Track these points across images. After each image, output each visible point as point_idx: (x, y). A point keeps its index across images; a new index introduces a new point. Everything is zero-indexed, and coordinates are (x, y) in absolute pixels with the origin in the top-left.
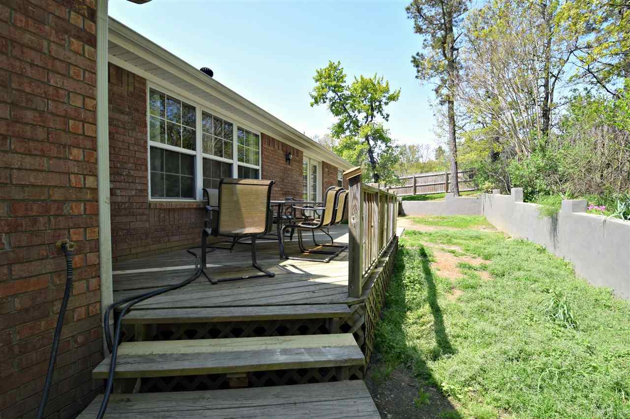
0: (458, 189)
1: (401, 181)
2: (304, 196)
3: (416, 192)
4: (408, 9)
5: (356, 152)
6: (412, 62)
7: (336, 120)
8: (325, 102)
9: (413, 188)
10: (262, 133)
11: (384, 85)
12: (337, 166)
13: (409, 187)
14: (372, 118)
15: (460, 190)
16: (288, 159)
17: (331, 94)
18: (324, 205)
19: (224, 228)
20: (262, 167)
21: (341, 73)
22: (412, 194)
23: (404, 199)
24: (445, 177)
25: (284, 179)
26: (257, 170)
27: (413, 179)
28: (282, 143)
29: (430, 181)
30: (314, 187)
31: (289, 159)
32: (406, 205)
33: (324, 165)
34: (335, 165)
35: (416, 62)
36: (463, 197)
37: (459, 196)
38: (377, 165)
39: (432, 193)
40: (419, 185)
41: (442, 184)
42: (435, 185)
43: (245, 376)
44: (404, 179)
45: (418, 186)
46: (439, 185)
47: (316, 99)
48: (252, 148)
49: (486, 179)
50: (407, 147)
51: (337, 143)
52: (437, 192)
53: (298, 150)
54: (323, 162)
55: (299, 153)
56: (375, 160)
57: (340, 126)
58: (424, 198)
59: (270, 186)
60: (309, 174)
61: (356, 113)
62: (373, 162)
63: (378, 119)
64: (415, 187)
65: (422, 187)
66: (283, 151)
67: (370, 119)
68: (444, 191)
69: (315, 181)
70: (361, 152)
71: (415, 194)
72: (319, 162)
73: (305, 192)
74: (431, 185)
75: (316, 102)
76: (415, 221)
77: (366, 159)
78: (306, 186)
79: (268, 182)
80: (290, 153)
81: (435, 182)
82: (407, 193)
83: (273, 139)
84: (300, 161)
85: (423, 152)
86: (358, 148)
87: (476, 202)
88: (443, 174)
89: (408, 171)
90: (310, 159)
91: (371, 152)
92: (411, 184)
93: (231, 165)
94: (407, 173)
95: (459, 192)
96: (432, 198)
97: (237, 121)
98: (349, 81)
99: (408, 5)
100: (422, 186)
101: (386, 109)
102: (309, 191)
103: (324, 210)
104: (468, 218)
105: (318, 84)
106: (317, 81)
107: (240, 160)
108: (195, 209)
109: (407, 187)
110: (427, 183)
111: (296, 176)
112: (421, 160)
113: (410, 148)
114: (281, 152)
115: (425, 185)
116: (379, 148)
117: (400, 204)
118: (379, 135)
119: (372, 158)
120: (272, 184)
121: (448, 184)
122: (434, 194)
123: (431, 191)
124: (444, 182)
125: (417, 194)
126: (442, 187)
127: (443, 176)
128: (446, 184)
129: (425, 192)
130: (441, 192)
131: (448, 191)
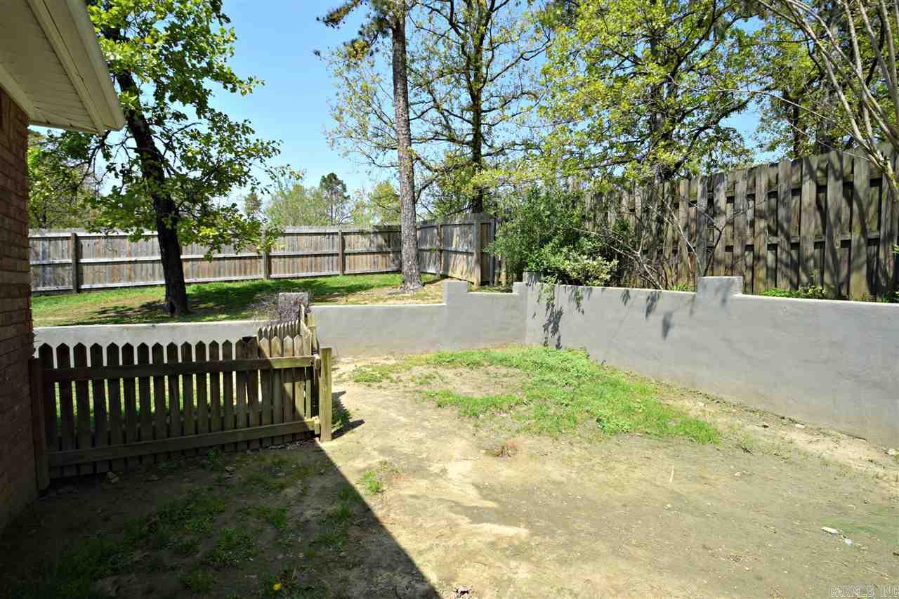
3: (270, 272)
9: (262, 261)
13: (250, 258)
24: (337, 239)
29: (305, 246)
40: (279, 254)
41: (332, 255)
42: (316, 256)
45: (275, 257)
46: (327, 258)
52: (323, 273)
64: (269, 258)
65: (287, 260)
68: (336, 272)
71: (268, 277)
74: (307, 256)
81: (316, 249)
88: (333, 234)
100: (284, 257)
109: (245, 258)
110: (297, 250)
115: (293, 256)
121: (344, 255)
122: (316, 277)
123: (307, 271)
124: (335, 251)
125: (273, 276)
126: (332, 262)
127: (333, 238)
128: (341, 255)
129: (293, 272)
130: (331, 273)
131: (346, 273)
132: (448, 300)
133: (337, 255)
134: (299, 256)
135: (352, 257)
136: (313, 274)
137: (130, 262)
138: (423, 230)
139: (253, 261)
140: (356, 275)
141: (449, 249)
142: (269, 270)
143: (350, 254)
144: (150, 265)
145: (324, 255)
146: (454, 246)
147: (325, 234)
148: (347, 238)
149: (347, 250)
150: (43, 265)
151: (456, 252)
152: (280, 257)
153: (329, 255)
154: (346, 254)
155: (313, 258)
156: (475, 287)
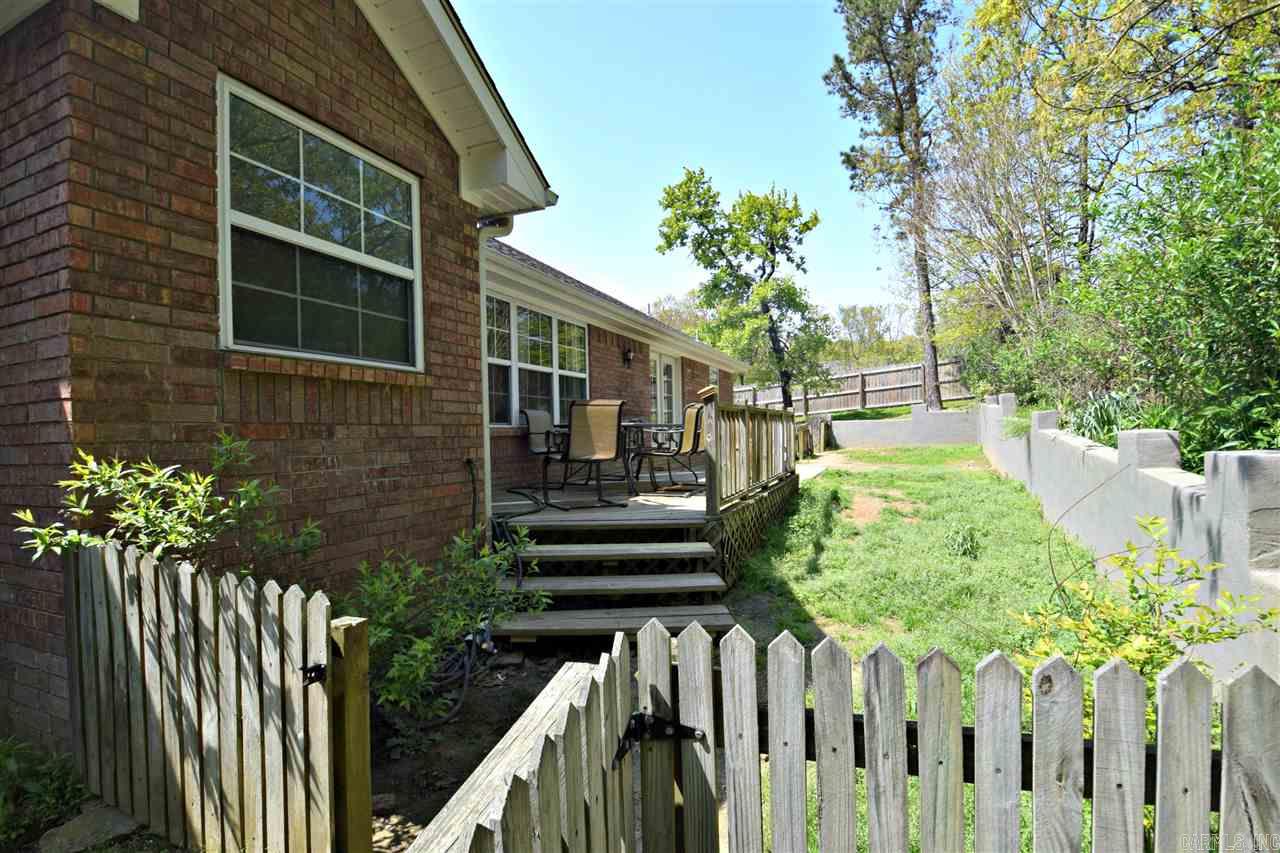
0: (939, 396)
1: (833, 382)
2: (653, 417)
3: (865, 404)
4: (827, 78)
5: (747, 332)
6: (844, 162)
7: (705, 276)
8: (683, 244)
9: (859, 396)
10: (589, 325)
11: (790, 205)
12: (708, 363)
13: (850, 394)
14: (773, 267)
15: (943, 399)
16: (626, 360)
17: (694, 229)
18: (682, 426)
19: (576, 452)
20: (590, 375)
21: (709, 190)
22: (858, 408)
23: (835, 418)
24: (921, 373)
25: (620, 391)
26: (583, 381)
27: (860, 379)
28: (618, 336)
29: (898, 381)
30: (669, 400)
31: (629, 360)
32: (840, 429)
33: (686, 363)
34: (704, 362)
35: (850, 161)
36: (950, 410)
37: (942, 408)
38: (786, 356)
39: (896, 404)
42: (901, 388)
43: (615, 564)
44: (838, 379)
45: (873, 391)
46: (911, 389)
47: (666, 237)
48: (576, 349)
49: (981, 377)
50: (858, 311)
51: (711, 315)
52: (906, 403)
53: (641, 344)
54: (682, 358)
55: (643, 349)
56: (782, 345)
57: (715, 285)
58: (878, 415)
59: (621, 406)
60: (661, 379)
61: (742, 257)
62: (777, 350)
63: (784, 270)
65: (880, 393)
66: (619, 346)
67: (768, 270)
68: (921, 401)
69: (669, 391)
70: (755, 333)
71: (863, 407)
72: (676, 359)
73: (653, 410)
74: (897, 388)
75: (670, 245)
76: (855, 457)
77: (764, 345)
78: (655, 398)
79: (619, 402)
80: (629, 351)
81: (902, 382)
82: (843, 406)
83: (605, 331)
84: (645, 360)
85: (891, 318)
86: (750, 325)
87: (966, 420)
88: (916, 368)
89: (860, 360)
90: (661, 354)
91: (773, 331)
92: (855, 389)
93: (549, 376)
94: (858, 364)
95: (941, 402)
96: (890, 416)
97: (557, 312)
98: (726, 204)
99: (826, 70)
100: (876, 391)
101: (798, 251)
102: (661, 408)
103: (682, 433)
104: (949, 448)
105: (669, 213)
106: (667, 206)
107: (561, 367)
108: (513, 437)
109: (846, 395)
110: (887, 385)
111: (638, 384)
112: (887, 338)
113: (865, 312)
114: (616, 349)
115: (883, 390)
116: (791, 323)
117: (828, 427)
118: (789, 299)
119: (775, 340)
120: (623, 403)
126: (917, 392)
139: (853, 396)
145: (909, 387)
147: (909, 370)
153: (913, 387)
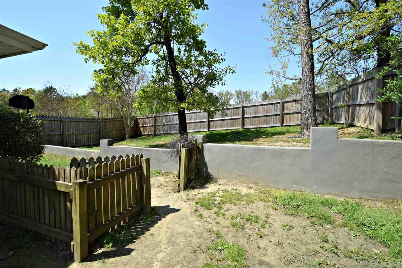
3: (244, 126)
13: (236, 119)
22: (240, 128)
24: (279, 106)
27: (241, 109)
29: (262, 112)
40: (248, 116)
41: (276, 115)
42: (267, 116)
45: (246, 118)
46: (273, 117)
52: (270, 126)
64: (243, 118)
65: (252, 119)
68: (278, 125)
71: (242, 128)
74: (262, 116)
81: (267, 113)
82: (233, 127)
88: (277, 103)
92: (238, 116)
100: (251, 117)
109: (233, 119)
110: (258, 114)
115: (255, 117)
121: (283, 115)
122: (266, 127)
123: (262, 125)
124: (278, 113)
125: (245, 127)
126: (276, 119)
127: (277, 106)
128: (281, 115)
129: (255, 125)
130: (275, 125)
131: (284, 125)
132: (313, 145)
133: (279, 115)
134: (257, 117)
135: (288, 116)
136: (265, 126)
137: (194, 123)
138: (338, 93)
139: (237, 120)
140: (290, 126)
141: (355, 103)
142: (243, 124)
143: (287, 114)
144: (200, 123)
145: (272, 116)
146: (359, 100)
147: (272, 104)
148: (286, 105)
149: (285, 112)
150: (172, 124)
151: (360, 105)
152: (248, 118)
153: (274, 115)
154: (285, 114)
155: (265, 118)
156: (374, 134)
